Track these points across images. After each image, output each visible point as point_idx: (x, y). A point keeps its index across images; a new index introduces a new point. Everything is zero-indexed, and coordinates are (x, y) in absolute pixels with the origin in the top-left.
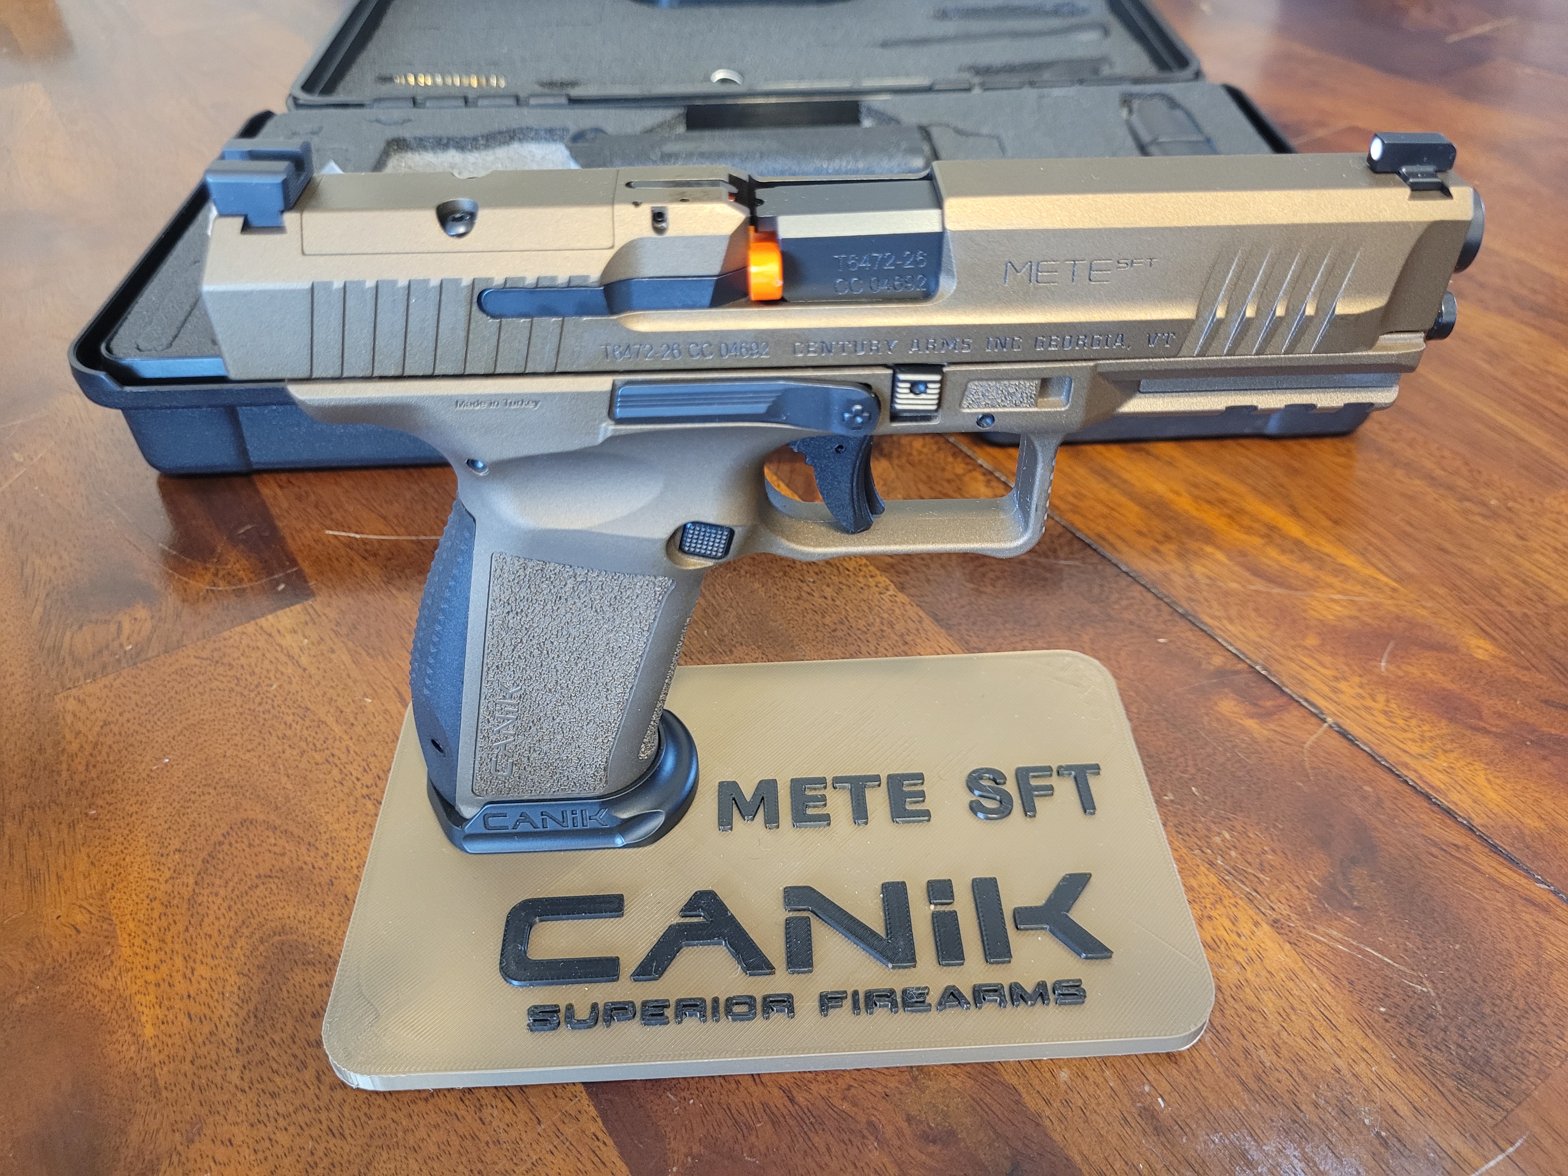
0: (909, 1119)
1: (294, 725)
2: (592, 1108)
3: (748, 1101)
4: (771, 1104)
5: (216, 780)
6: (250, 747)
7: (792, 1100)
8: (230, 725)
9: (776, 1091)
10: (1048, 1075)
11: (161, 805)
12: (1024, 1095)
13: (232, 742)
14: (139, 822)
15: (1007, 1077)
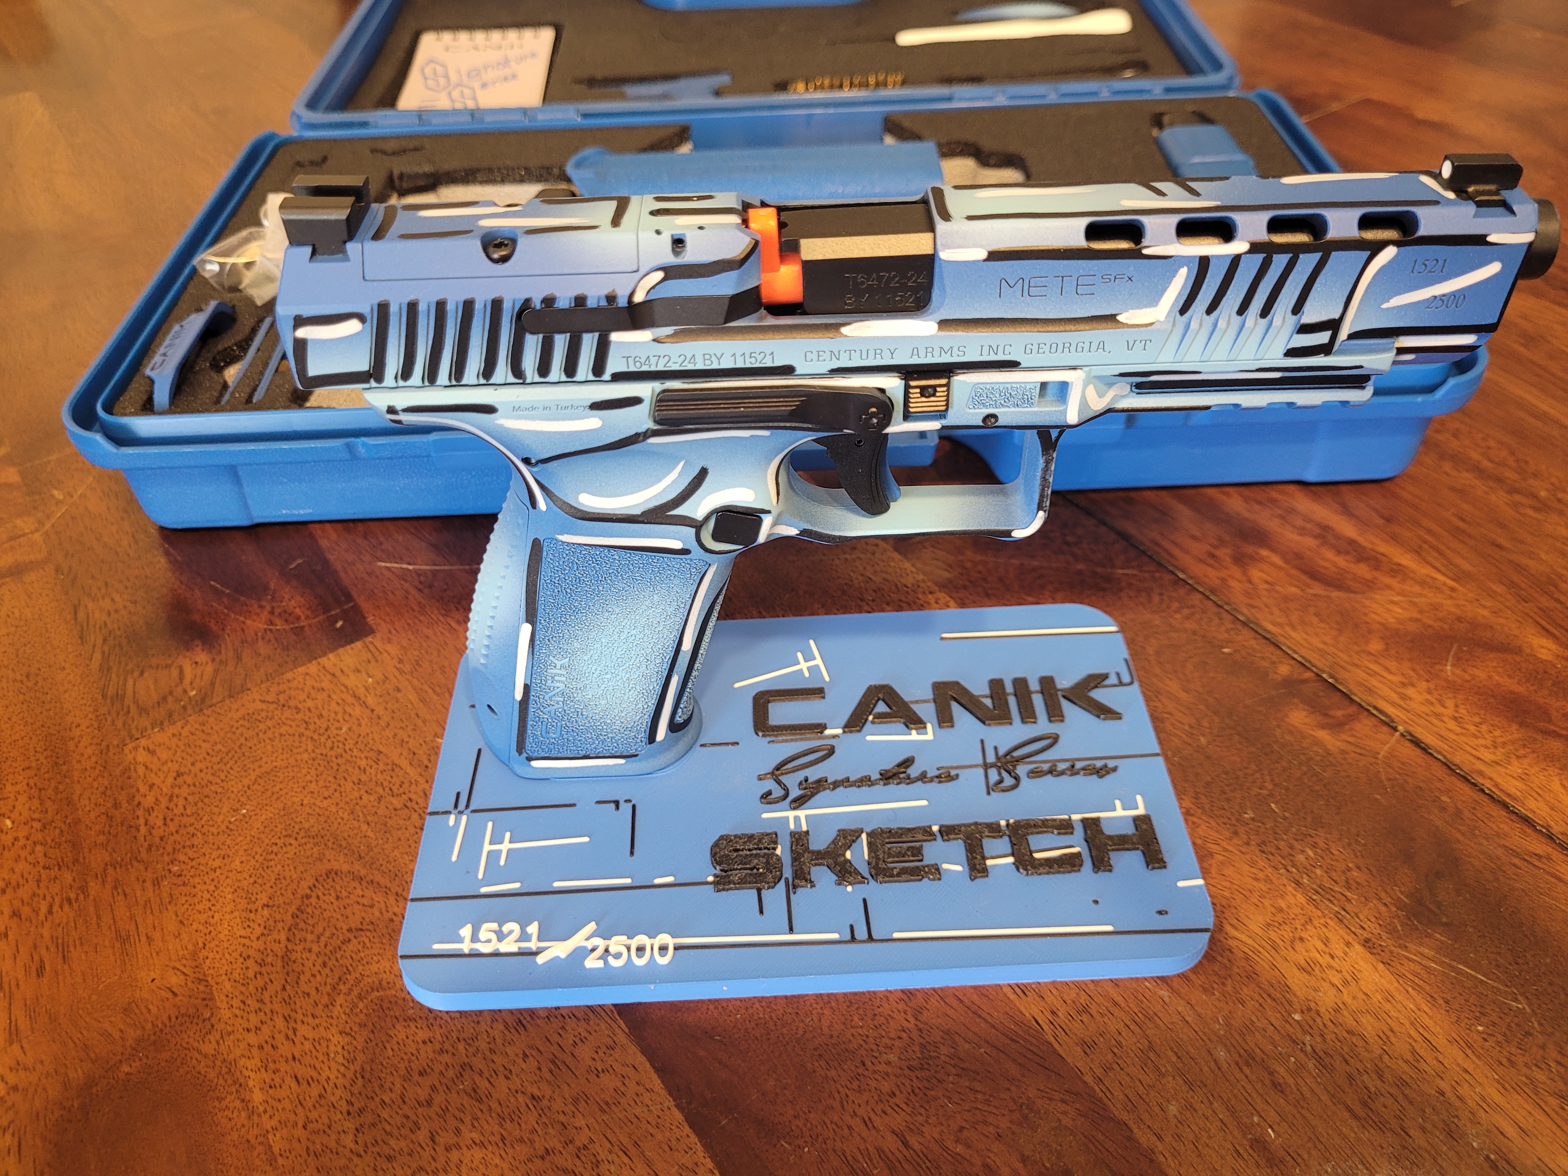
0: (1024, 1160)
1: (368, 768)
2: (708, 1160)
3: (862, 1147)
4: (885, 1148)
5: (296, 830)
6: (326, 794)
7: (906, 1144)
8: (304, 771)
9: (890, 1137)
10: (1157, 1109)
11: (244, 859)
12: (1135, 1131)
13: (307, 789)
14: (224, 877)
15: (1117, 1113)
